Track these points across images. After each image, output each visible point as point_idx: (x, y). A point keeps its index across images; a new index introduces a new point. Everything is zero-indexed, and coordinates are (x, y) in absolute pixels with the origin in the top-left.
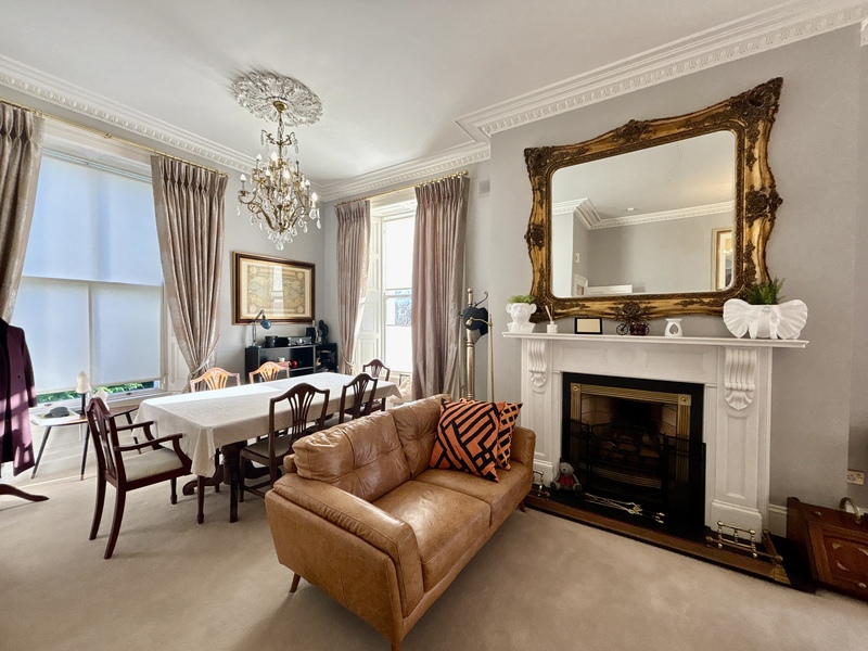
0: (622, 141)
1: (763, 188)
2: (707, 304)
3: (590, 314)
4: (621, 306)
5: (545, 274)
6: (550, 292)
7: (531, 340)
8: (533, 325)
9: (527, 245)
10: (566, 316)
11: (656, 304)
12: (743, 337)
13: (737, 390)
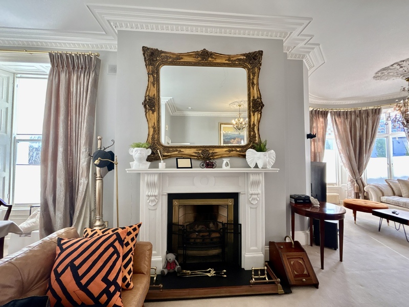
0: (199, 59)
1: (258, 98)
2: (239, 151)
3: (184, 156)
4: (200, 152)
5: (157, 130)
6: (159, 142)
7: (148, 174)
8: (149, 163)
9: (144, 110)
10: (170, 157)
11: (217, 150)
12: (254, 168)
13: (254, 194)
